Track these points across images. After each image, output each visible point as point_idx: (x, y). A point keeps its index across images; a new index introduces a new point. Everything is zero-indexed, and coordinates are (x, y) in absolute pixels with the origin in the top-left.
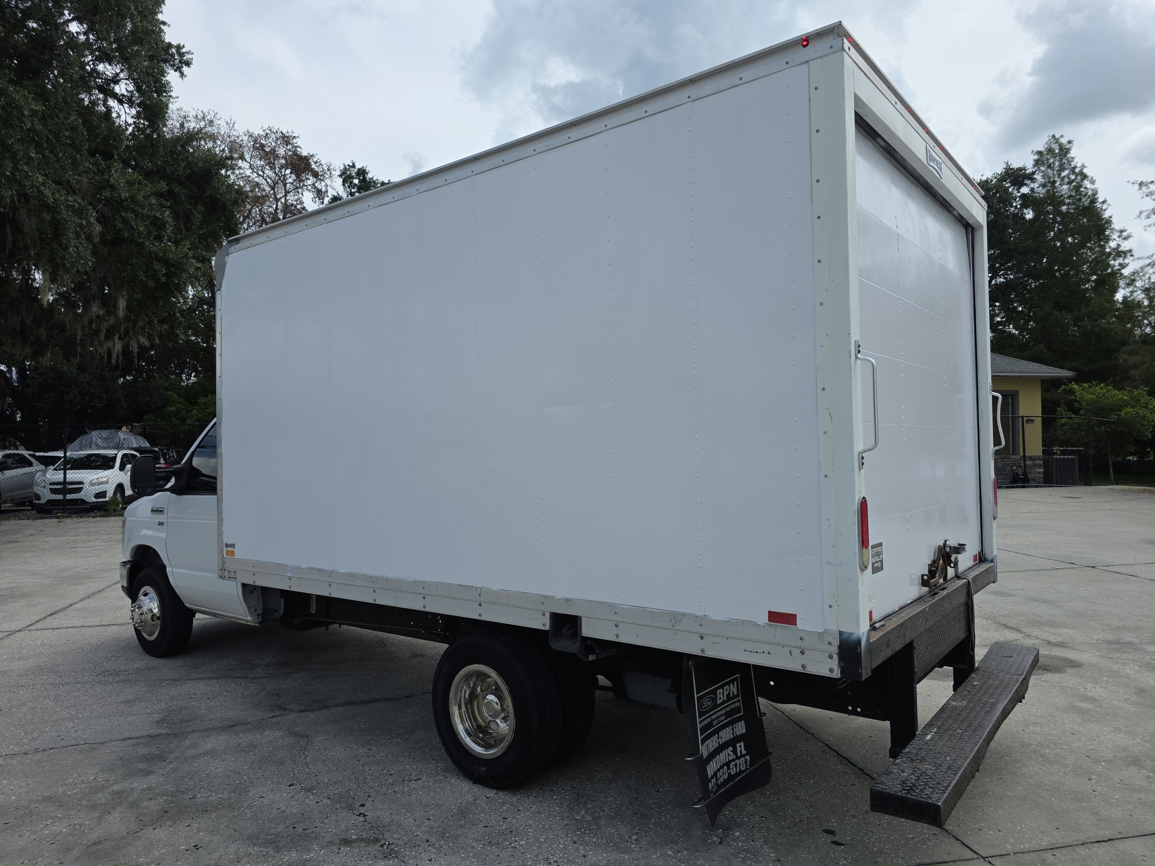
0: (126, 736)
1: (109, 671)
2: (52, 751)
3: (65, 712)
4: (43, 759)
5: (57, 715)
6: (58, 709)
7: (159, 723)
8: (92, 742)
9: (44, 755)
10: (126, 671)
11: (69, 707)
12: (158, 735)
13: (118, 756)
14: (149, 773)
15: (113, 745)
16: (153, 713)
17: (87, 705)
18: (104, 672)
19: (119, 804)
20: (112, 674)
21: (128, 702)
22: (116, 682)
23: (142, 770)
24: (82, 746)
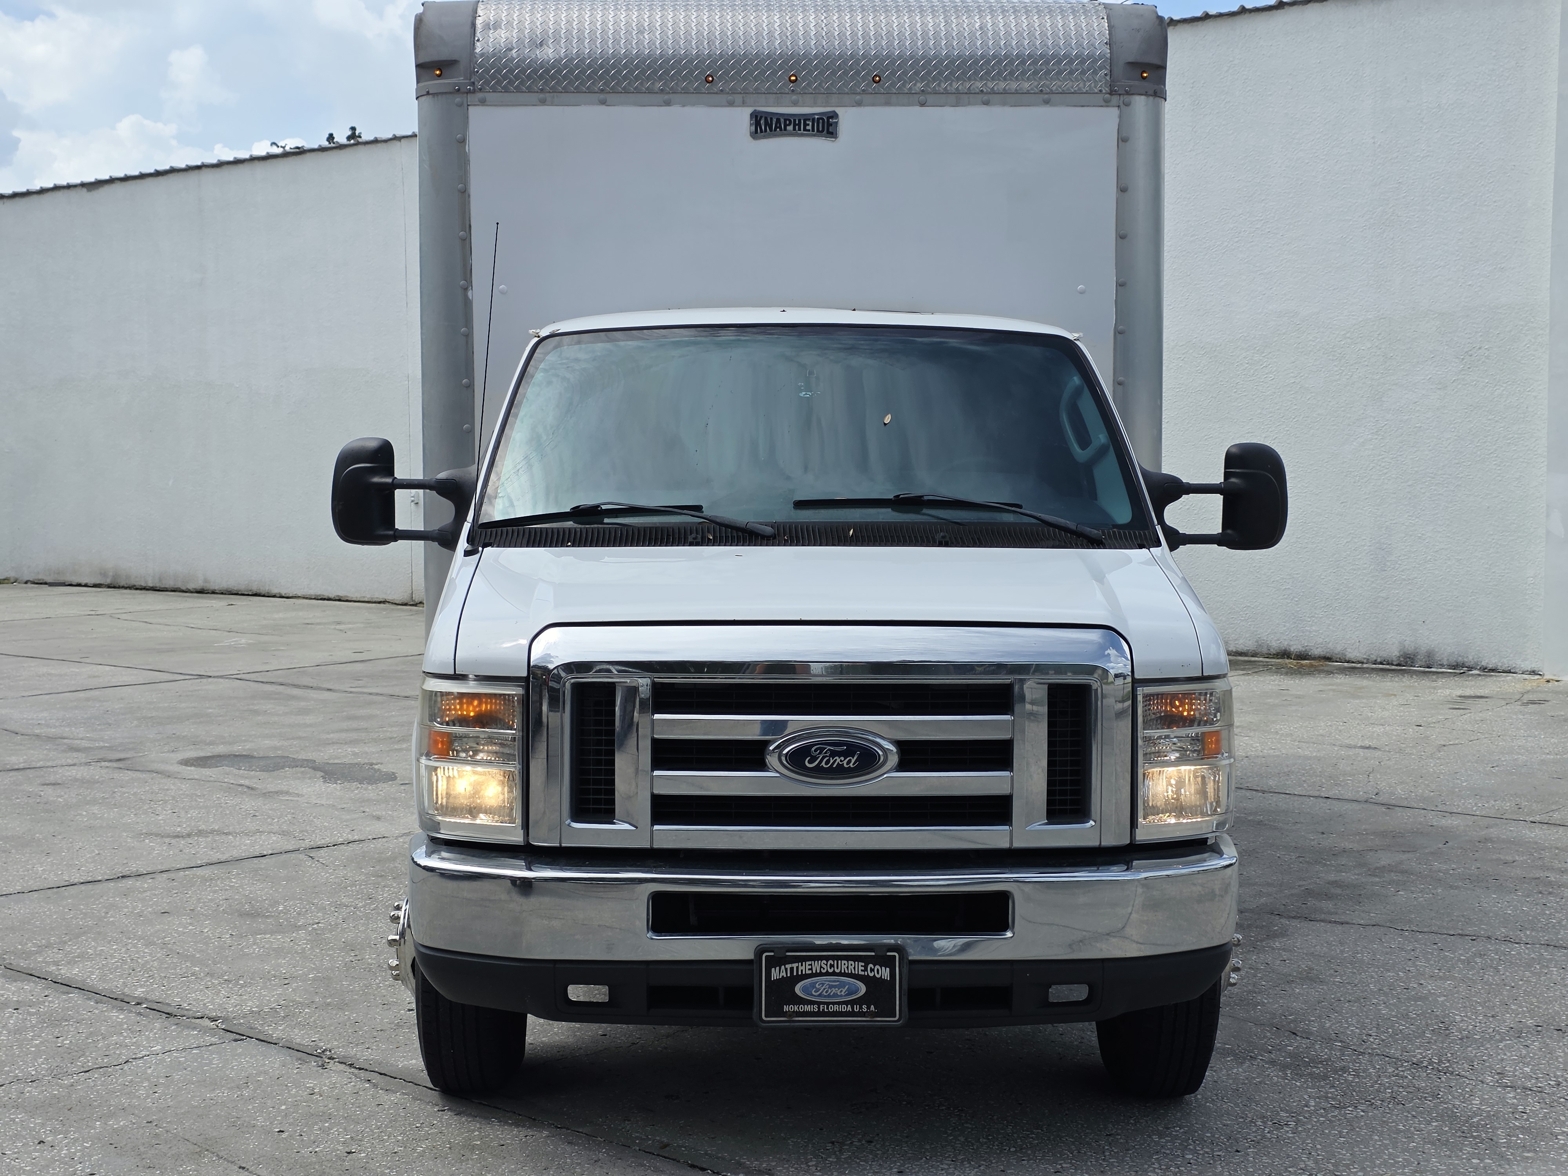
0: (1340, 927)
1: (1311, 1075)
2: (1452, 933)
3: (1429, 991)
4: (1463, 925)
5: (1445, 989)
6: (1442, 999)
7: (1283, 933)
8: (1392, 930)
9: (1462, 930)
10: (1273, 1063)
11: (1420, 999)
12: (1294, 918)
13: (1360, 906)
14: (1335, 884)
15: (1363, 919)
16: (1279, 949)
17: (1386, 995)
18: (1325, 1077)
19: (1377, 868)
20: (1307, 1065)
21: (1310, 978)
22: (1307, 1035)
23: (1340, 886)
24: (1408, 928)
